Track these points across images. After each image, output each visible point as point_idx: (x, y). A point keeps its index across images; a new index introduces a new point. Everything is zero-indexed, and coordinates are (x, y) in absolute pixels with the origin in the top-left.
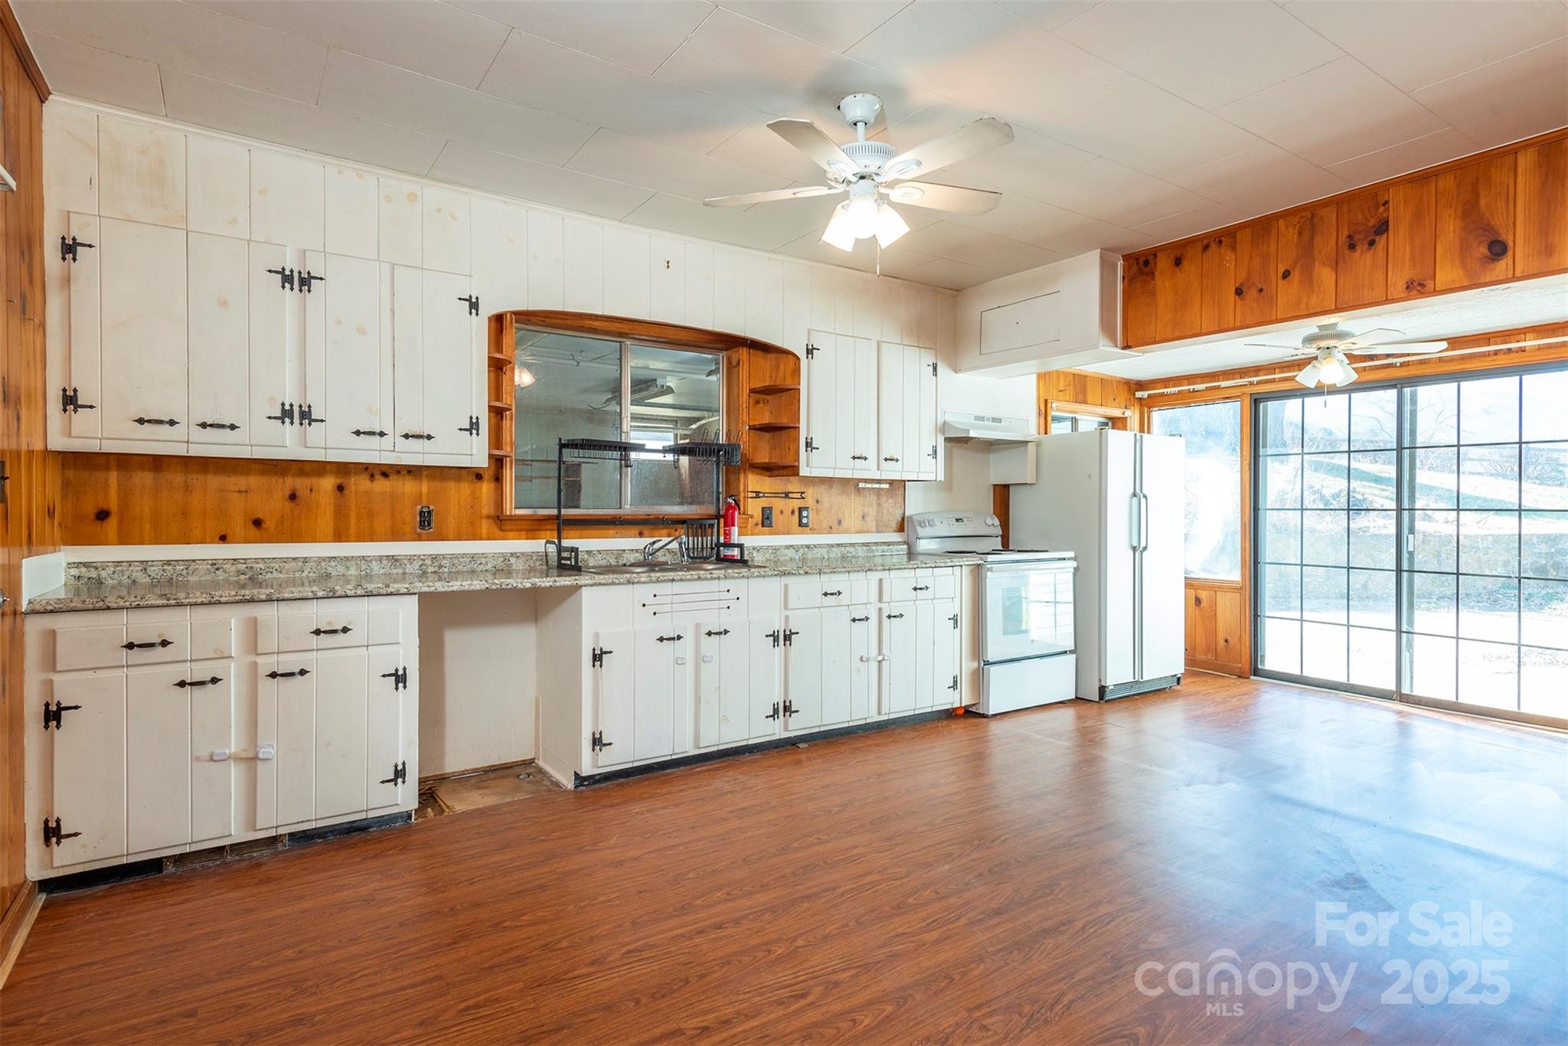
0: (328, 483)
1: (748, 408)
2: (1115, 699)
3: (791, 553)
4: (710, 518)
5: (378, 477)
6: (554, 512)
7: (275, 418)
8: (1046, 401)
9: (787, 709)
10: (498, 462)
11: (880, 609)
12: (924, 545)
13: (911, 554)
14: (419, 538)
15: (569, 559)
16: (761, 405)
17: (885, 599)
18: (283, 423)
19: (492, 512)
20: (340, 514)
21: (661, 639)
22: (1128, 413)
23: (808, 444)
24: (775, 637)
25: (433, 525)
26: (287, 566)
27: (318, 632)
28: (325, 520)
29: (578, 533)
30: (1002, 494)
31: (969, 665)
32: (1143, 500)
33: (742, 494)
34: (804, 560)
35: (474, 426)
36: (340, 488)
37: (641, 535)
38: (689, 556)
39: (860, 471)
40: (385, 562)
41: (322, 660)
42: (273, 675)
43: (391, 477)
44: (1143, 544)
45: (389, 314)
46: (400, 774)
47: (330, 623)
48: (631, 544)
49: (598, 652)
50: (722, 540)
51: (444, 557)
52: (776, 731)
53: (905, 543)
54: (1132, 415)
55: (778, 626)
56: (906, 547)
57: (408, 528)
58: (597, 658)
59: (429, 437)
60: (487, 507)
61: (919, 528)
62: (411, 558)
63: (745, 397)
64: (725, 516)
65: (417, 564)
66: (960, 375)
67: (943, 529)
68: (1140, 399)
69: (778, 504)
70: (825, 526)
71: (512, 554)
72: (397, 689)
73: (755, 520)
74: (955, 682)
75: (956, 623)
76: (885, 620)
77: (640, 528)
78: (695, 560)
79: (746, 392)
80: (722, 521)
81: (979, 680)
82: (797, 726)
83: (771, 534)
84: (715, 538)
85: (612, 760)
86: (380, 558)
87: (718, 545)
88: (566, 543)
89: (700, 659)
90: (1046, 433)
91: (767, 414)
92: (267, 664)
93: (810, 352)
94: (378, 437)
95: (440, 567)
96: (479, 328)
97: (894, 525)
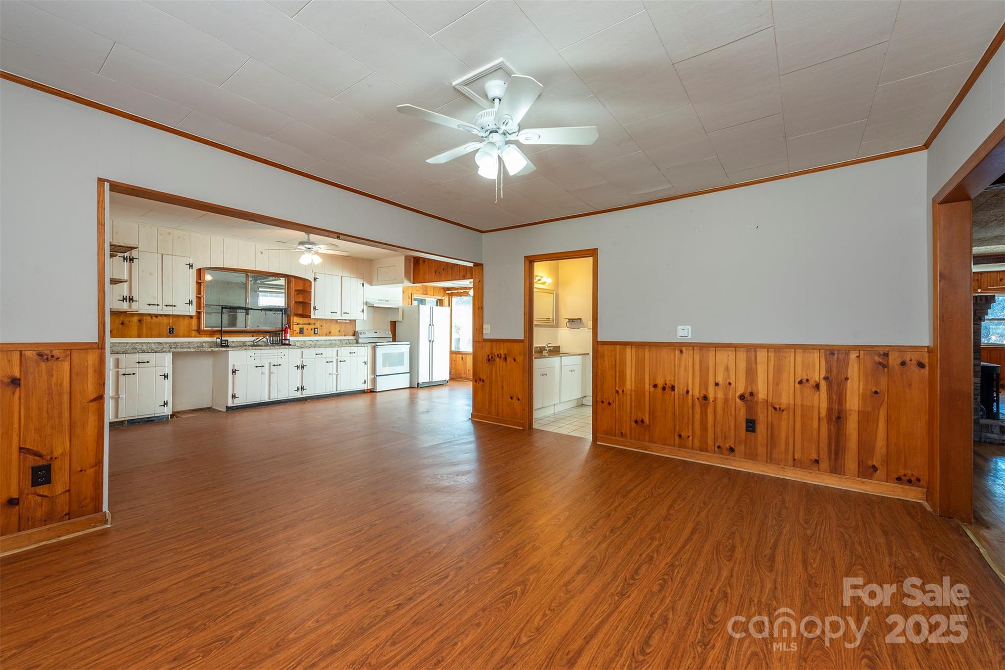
0: (136, 319)
1: (294, 296)
2: (424, 387)
3: (310, 342)
4: (280, 331)
5: (154, 317)
6: (220, 329)
7: (121, 300)
8: (411, 294)
9: (302, 388)
10: (199, 313)
11: (337, 359)
12: (360, 341)
13: (357, 343)
14: (169, 337)
15: (225, 343)
16: (299, 295)
17: (339, 356)
18: (123, 302)
19: (196, 329)
20: (140, 329)
21: (257, 367)
22: (443, 298)
23: (314, 308)
24: (298, 367)
25: (174, 332)
26: (121, 345)
27: (139, 363)
28: (135, 330)
29: (228, 336)
30: (394, 324)
31: (371, 377)
32: (432, 327)
33: (292, 324)
34: (316, 344)
35: (190, 303)
36: (140, 321)
37: (253, 336)
38: (270, 343)
39: (334, 317)
40: (156, 344)
41: (139, 370)
42: (124, 374)
43: (159, 317)
44: (432, 340)
45: (161, 269)
46: (165, 404)
47: (143, 360)
48: (248, 339)
49: (234, 370)
50: (283, 338)
51: (178, 343)
52: (298, 395)
53: (355, 339)
54: (446, 300)
55: (299, 363)
56: (355, 341)
57: (165, 334)
58: (234, 372)
59: (175, 306)
60: (194, 327)
61: (360, 335)
62: (166, 343)
63: (293, 292)
64: (285, 331)
65: (168, 345)
66: (373, 287)
67: (368, 335)
68: (448, 294)
69: (305, 327)
70: (324, 334)
71: (204, 342)
72: (165, 379)
73: (297, 331)
74: (365, 382)
75: (366, 363)
76: (339, 363)
77: (253, 334)
78: (274, 344)
79: (293, 291)
80: (284, 332)
81: (374, 381)
82: (306, 394)
83: (303, 336)
84: (281, 338)
85: (238, 402)
86: (155, 343)
87: (282, 340)
88: (223, 339)
89: (270, 373)
90: (411, 304)
91: (302, 298)
92: (122, 371)
93: (315, 279)
94: (156, 306)
95: (177, 346)
96: (193, 273)
97: (351, 334)
